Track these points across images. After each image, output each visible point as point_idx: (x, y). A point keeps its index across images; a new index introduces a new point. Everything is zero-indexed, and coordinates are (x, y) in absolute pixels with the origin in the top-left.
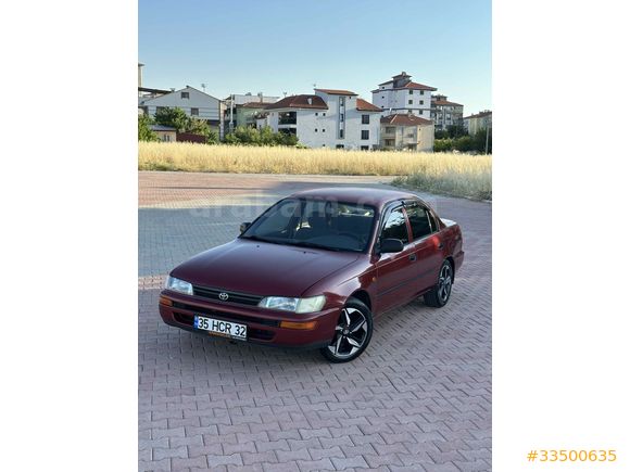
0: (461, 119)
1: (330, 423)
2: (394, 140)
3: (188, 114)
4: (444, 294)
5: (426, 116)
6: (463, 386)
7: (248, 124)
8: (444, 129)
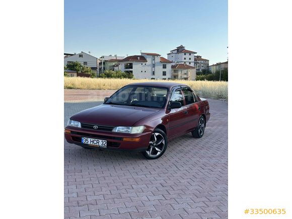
0: (208, 66)
1: (147, 182)
2: (178, 76)
3: (82, 65)
4: (201, 132)
5: (192, 65)
6: (211, 168)
7: (110, 69)
8: (201, 71)
